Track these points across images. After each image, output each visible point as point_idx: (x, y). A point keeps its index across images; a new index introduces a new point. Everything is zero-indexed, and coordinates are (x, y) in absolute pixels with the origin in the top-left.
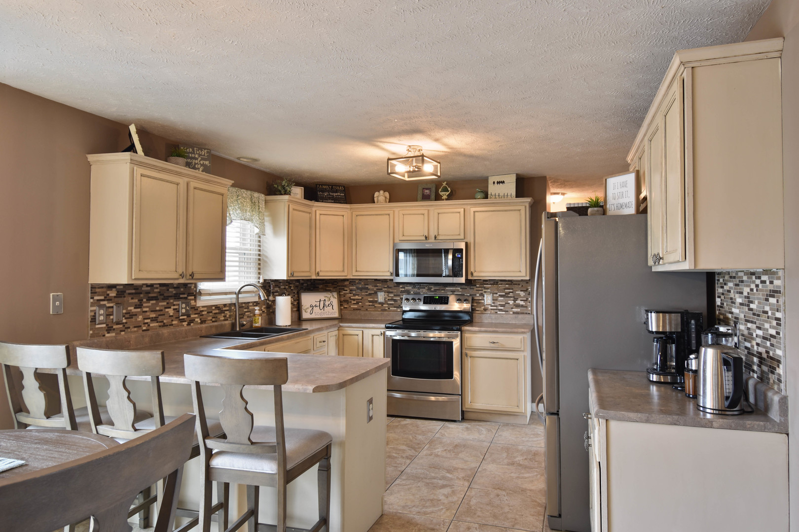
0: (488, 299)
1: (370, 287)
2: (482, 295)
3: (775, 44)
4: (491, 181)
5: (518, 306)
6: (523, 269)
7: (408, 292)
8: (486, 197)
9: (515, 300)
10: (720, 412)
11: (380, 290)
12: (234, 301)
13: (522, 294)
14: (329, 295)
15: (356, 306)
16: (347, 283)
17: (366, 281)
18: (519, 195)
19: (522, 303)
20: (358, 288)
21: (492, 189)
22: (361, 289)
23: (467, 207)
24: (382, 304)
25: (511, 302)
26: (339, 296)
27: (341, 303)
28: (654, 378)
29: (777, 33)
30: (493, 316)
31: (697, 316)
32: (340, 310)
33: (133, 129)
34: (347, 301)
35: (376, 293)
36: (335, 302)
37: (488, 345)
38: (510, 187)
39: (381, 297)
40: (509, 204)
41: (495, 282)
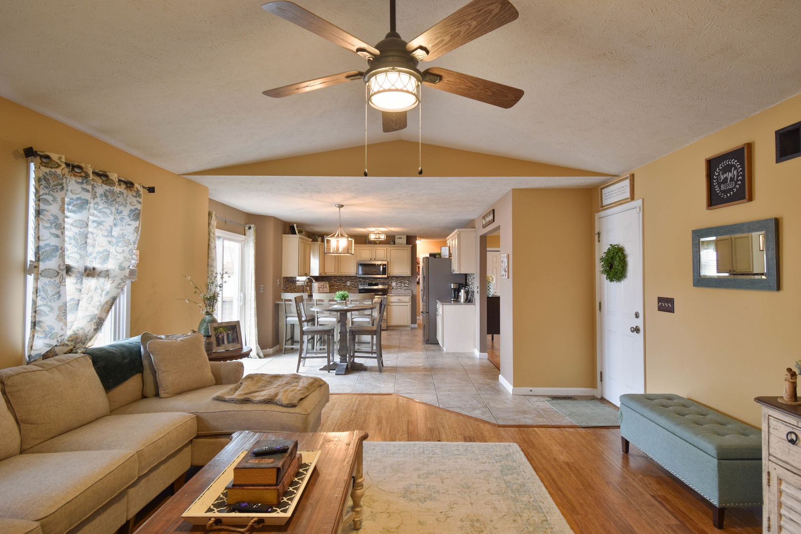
0: (394, 284)
1: (343, 279)
2: (391, 282)
3: (474, 229)
4: (396, 237)
5: (406, 286)
6: (409, 273)
7: (360, 281)
8: (394, 244)
9: (405, 284)
10: (465, 302)
11: (348, 281)
12: (303, 284)
13: (407, 282)
14: (325, 283)
15: (337, 288)
16: (333, 278)
17: (342, 277)
18: (407, 243)
19: (407, 285)
20: (338, 280)
21: (397, 241)
22: (339, 280)
23: (388, 248)
24: (349, 286)
25: (403, 285)
26: (329, 283)
27: (330, 286)
28: (452, 299)
29: (474, 228)
30: (396, 291)
31: (462, 284)
32: (330, 289)
33: (295, 225)
34: (333, 286)
35: (346, 282)
36: (328, 286)
37: (397, 301)
38: (404, 241)
39: (348, 283)
40: (403, 247)
41: (397, 277)
